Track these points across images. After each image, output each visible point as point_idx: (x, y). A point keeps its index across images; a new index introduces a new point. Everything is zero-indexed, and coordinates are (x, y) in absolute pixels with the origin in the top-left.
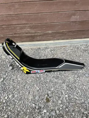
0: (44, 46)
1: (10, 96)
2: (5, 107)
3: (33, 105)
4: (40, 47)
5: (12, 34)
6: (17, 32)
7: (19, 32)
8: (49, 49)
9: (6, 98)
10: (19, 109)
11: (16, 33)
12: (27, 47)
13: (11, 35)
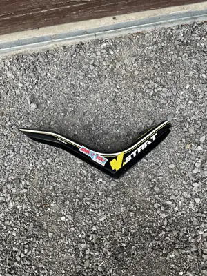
0: (91, 38)
1: (49, 161)
2: (46, 177)
3: (84, 172)
4: (83, 41)
5: (11, 15)
6: (20, 7)
7: (24, 6)
8: (105, 45)
9: (44, 164)
10: (65, 179)
11: (19, 10)
12: (54, 45)
13: (7, 16)
